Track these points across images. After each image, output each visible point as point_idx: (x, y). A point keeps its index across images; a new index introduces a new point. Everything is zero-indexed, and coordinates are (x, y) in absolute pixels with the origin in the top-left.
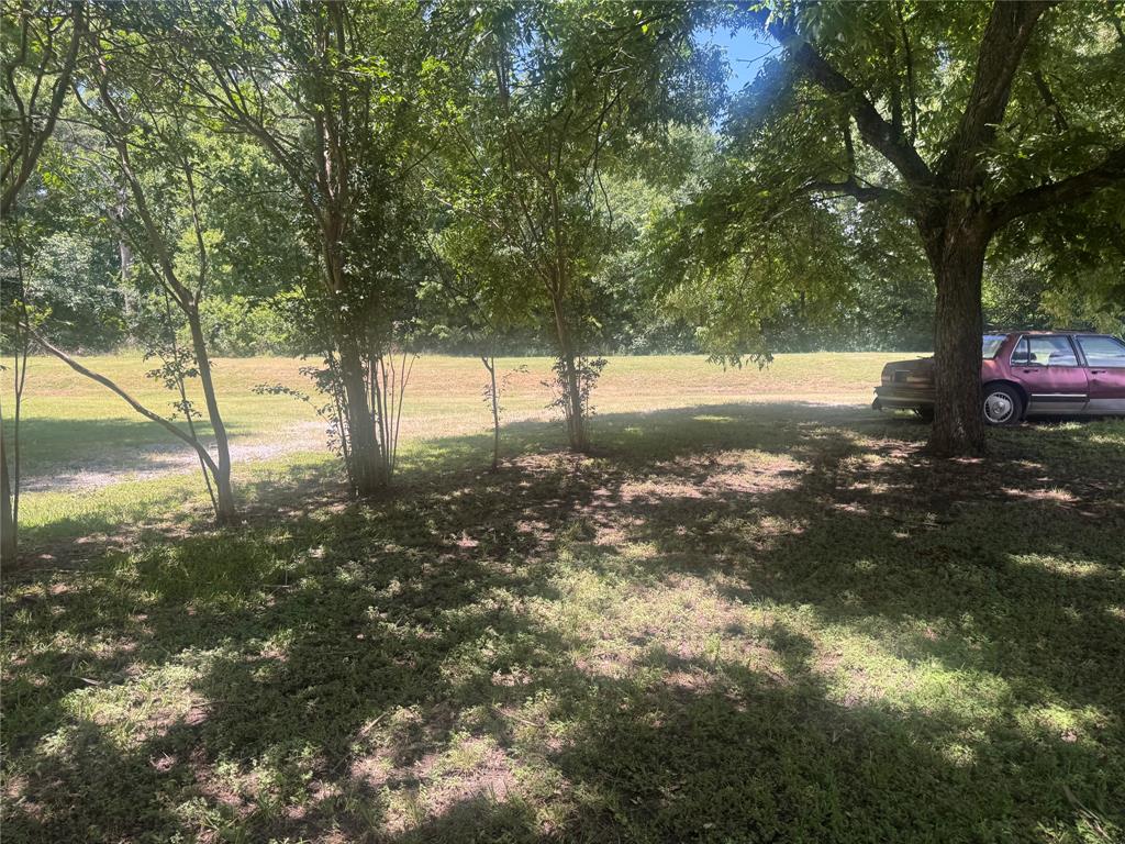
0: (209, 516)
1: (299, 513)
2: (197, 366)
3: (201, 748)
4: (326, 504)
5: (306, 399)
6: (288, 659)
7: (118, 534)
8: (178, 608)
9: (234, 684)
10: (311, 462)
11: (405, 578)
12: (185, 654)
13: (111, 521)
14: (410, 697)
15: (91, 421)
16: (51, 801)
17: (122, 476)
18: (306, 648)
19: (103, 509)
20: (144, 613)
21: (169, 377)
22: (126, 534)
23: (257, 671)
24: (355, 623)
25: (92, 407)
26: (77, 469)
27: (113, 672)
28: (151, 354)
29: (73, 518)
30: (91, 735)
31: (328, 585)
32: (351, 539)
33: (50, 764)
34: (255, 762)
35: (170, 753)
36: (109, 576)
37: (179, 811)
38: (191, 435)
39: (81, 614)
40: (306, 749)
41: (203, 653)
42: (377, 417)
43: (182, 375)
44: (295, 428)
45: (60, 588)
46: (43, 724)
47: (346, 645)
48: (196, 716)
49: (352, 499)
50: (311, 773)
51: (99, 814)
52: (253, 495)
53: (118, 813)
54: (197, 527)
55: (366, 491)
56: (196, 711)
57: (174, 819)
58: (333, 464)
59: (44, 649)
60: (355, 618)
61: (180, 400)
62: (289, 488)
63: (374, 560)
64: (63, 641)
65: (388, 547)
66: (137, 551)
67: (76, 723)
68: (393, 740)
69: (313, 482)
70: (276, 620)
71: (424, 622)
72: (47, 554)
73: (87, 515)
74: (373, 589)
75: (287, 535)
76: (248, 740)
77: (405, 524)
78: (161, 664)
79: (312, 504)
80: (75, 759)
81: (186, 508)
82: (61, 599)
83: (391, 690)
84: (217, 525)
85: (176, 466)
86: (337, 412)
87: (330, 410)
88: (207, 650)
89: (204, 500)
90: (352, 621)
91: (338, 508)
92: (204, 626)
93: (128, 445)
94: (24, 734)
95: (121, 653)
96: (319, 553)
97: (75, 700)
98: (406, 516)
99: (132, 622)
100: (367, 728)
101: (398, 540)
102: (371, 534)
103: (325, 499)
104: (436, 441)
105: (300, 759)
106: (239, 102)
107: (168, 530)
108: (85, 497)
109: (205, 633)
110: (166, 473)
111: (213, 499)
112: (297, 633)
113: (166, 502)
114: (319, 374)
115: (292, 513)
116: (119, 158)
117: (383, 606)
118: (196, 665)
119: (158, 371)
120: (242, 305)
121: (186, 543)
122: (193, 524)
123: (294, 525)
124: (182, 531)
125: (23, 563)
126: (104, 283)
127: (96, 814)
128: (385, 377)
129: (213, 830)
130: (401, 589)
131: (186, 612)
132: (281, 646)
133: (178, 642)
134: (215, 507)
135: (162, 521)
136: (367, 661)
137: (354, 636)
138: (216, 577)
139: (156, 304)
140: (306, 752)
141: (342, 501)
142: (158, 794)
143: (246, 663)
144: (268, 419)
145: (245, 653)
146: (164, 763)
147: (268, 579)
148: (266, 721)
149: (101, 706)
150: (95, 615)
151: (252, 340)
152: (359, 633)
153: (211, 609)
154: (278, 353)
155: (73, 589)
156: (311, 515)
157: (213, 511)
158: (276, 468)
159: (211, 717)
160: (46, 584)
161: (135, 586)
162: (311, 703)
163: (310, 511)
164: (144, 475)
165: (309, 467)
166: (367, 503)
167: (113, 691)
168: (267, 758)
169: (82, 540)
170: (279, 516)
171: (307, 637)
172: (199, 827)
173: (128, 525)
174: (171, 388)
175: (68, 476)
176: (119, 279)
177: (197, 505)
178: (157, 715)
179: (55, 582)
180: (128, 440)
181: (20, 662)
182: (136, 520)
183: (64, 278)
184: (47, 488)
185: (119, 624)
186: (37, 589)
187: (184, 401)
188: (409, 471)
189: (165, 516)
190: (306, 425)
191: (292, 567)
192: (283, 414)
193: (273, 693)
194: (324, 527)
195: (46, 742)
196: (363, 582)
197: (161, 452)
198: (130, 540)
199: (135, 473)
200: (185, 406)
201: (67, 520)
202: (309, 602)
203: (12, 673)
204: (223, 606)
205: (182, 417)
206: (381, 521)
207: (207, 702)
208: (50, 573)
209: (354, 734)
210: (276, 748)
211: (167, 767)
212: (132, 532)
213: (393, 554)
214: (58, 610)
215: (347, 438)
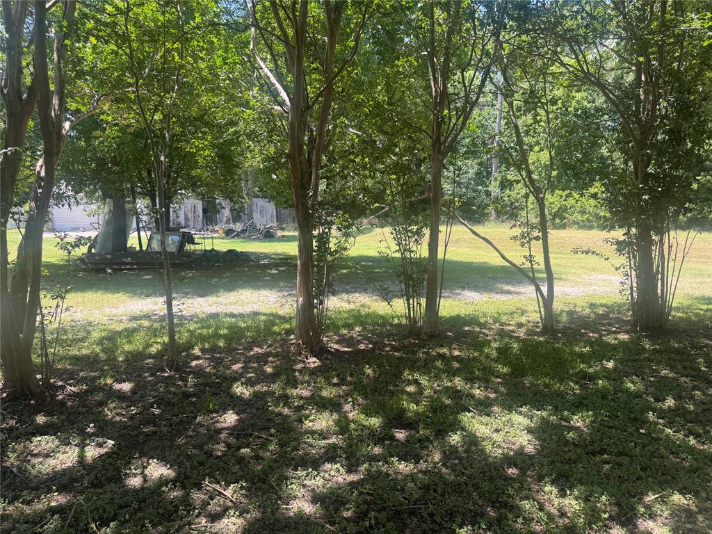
0: (538, 327)
1: (596, 335)
2: (541, 234)
3: (534, 470)
4: (615, 332)
5: (607, 259)
6: (589, 431)
7: (485, 328)
8: (519, 380)
9: (554, 437)
10: (604, 302)
11: (678, 398)
12: (524, 409)
13: (482, 320)
14: (685, 488)
15: (470, 263)
16: (454, 471)
17: (487, 295)
18: (602, 427)
19: (477, 313)
20: (500, 378)
21: (522, 240)
22: (490, 329)
23: (568, 433)
24: (639, 421)
25: (470, 255)
26: (463, 288)
27: (484, 407)
28: (514, 226)
29: (462, 315)
30: (472, 441)
31: (617, 389)
32: (634, 361)
33: (453, 449)
34: (568, 492)
35: (516, 467)
36: (481, 352)
37: (521, 504)
38: (531, 276)
39: (467, 369)
40: (604, 497)
41: (535, 412)
42: (660, 276)
43: (531, 239)
44: (592, 278)
45: (456, 353)
46: (450, 425)
47: (631, 433)
48: (530, 449)
49: (635, 332)
50: (608, 515)
51: (478, 488)
52: (564, 318)
53: (488, 492)
54: (530, 333)
55: (645, 328)
56: (530, 446)
57: (518, 507)
58: (620, 306)
59: (449, 384)
60: (639, 417)
61: (528, 255)
62: (588, 317)
63: (652, 379)
64: (458, 382)
65: (664, 372)
66: (496, 340)
67: (466, 431)
68: (670, 515)
69: (605, 316)
70: (581, 403)
71: (697, 436)
72: (450, 332)
73: (469, 315)
74: (652, 400)
75: (588, 349)
76: (563, 476)
77: (677, 358)
78: (511, 412)
79: (605, 331)
80: (465, 452)
81: (523, 319)
82: (457, 359)
83: (669, 478)
84: (542, 334)
85: (516, 293)
86: (629, 270)
87: (624, 268)
88: (537, 410)
89: (535, 317)
90: (636, 419)
91: (624, 337)
92: (535, 395)
93: (490, 278)
94: (441, 428)
95: (488, 398)
96: (610, 365)
97: (466, 417)
98: (678, 351)
99: (493, 382)
100: (649, 499)
101: (672, 369)
102: (650, 360)
103: (614, 329)
104: (703, 298)
105: (599, 502)
106: (585, 67)
107: (513, 331)
108: (467, 304)
109: (536, 399)
110: (509, 296)
111: (541, 317)
112: (595, 415)
113: (511, 314)
114: (618, 243)
115: (591, 335)
116: (508, 111)
117: (661, 414)
118: (531, 418)
119: (517, 236)
120: (561, 196)
121: (524, 341)
122: (528, 330)
123: (593, 342)
124: (521, 333)
125: (439, 335)
126: (482, 185)
127: (476, 487)
128: (670, 247)
129: (541, 525)
130: (675, 405)
131: (524, 384)
132: (584, 421)
133: (520, 401)
134: (542, 322)
135: (509, 325)
136: (649, 450)
137: (637, 430)
138: (542, 366)
139: (508, 196)
140: (604, 498)
141: (627, 332)
142: (510, 489)
143: (560, 425)
144: (573, 270)
145: (561, 419)
146: (512, 471)
147: (576, 374)
148: (575, 467)
149: (478, 425)
150: (474, 372)
151: (565, 218)
152: (642, 429)
153: (539, 385)
154: (580, 228)
155: (463, 354)
156: (604, 338)
157: (540, 324)
158: (580, 303)
159: (539, 452)
160: (450, 349)
161: (496, 361)
162: (607, 466)
163: (603, 335)
164: (498, 296)
165: (602, 305)
166: (646, 337)
167: (485, 419)
168: (577, 493)
169: (467, 328)
170: (582, 335)
171: (602, 420)
172: (533, 519)
173: (491, 324)
174: (523, 247)
175: (458, 291)
176: (490, 183)
177: (530, 319)
178: (508, 441)
179: (454, 349)
180: (490, 275)
181: (438, 388)
182: (495, 323)
183: (462, 183)
184: (450, 297)
185: (487, 381)
186: (445, 351)
187: (530, 255)
188: (681, 318)
189: (511, 323)
190: (599, 277)
191: (591, 370)
192: (583, 267)
193: (579, 451)
194: (614, 348)
195: (451, 436)
196: (645, 393)
197: (508, 284)
198: (491, 333)
199: (493, 294)
200: (530, 259)
201: (459, 316)
202: (604, 397)
203: (435, 393)
204: (547, 386)
205: (528, 265)
206: (658, 352)
207: (537, 443)
208: (452, 343)
209: (639, 499)
210: (583, 488)
211: (514, 474)
212: (492, 329)
213: (668, 378)
214: (456, 365)
215: (635, 289)
